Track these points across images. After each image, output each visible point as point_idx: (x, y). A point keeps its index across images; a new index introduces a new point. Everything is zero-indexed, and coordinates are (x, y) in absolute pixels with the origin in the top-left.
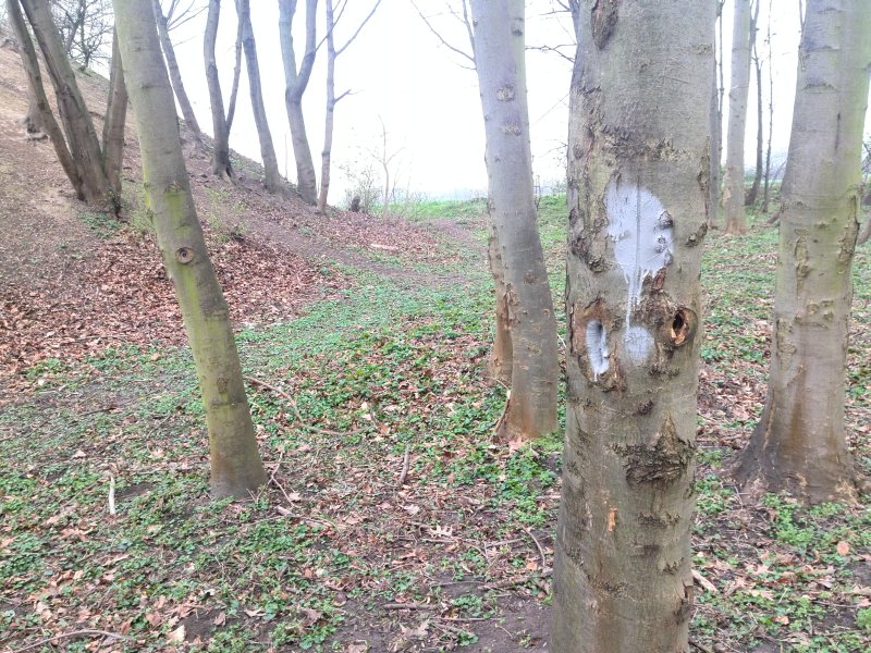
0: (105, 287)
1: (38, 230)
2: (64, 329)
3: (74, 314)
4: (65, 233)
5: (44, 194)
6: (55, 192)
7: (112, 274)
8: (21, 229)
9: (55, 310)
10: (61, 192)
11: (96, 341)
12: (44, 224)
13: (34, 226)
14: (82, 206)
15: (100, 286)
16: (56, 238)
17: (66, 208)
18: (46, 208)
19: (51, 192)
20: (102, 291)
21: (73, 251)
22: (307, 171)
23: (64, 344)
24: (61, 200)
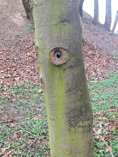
0: (28, 54)
1: (10, 28)
2: (8, 70)
3: (14, 64)
4: (19, 30)
5: (16, 15)
6: (19, 14)
7: (32, 49)
8: (4, 26)
9: (7, 61)
10: (22, 15)
11: (19, 78)
12: (13, 26)
13: (9, 26)
14: (28, 21)
15: (27, 53)
16: (16, 32)
17: (22, 21)
18: (15, 20)
19: (18, 14)
20: (27, 55)
21: (20, 38)
22: (109, 18)
23: (5, 77)
24: (21, 18)
